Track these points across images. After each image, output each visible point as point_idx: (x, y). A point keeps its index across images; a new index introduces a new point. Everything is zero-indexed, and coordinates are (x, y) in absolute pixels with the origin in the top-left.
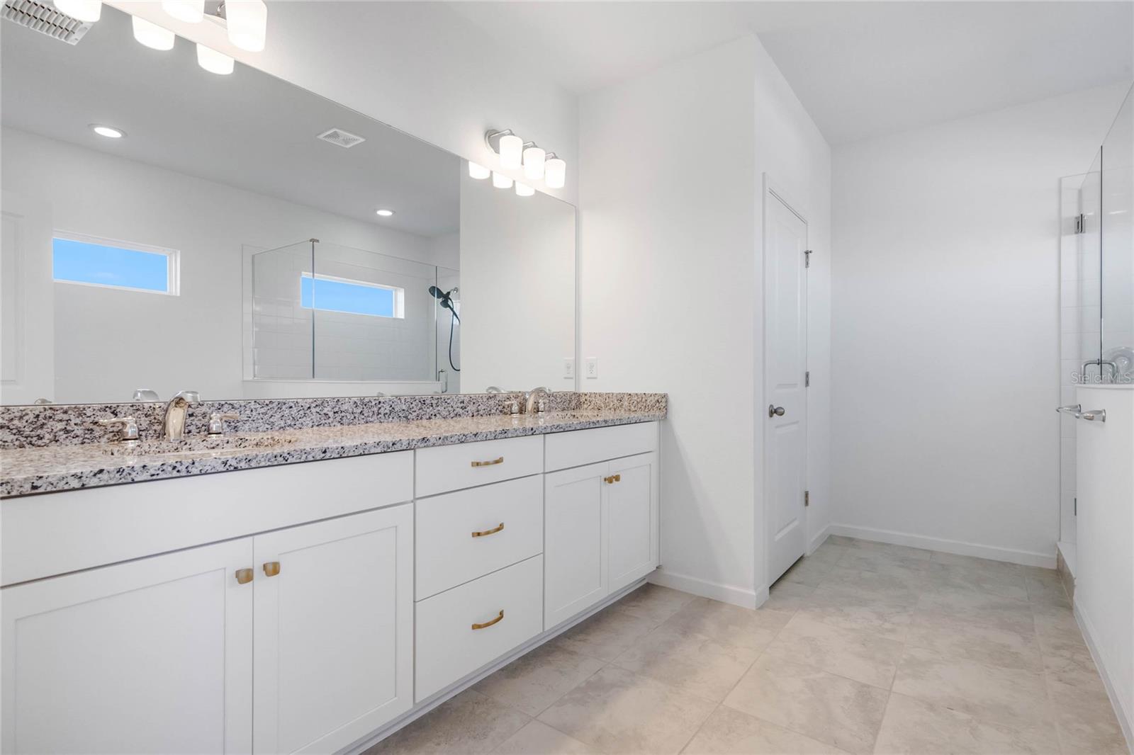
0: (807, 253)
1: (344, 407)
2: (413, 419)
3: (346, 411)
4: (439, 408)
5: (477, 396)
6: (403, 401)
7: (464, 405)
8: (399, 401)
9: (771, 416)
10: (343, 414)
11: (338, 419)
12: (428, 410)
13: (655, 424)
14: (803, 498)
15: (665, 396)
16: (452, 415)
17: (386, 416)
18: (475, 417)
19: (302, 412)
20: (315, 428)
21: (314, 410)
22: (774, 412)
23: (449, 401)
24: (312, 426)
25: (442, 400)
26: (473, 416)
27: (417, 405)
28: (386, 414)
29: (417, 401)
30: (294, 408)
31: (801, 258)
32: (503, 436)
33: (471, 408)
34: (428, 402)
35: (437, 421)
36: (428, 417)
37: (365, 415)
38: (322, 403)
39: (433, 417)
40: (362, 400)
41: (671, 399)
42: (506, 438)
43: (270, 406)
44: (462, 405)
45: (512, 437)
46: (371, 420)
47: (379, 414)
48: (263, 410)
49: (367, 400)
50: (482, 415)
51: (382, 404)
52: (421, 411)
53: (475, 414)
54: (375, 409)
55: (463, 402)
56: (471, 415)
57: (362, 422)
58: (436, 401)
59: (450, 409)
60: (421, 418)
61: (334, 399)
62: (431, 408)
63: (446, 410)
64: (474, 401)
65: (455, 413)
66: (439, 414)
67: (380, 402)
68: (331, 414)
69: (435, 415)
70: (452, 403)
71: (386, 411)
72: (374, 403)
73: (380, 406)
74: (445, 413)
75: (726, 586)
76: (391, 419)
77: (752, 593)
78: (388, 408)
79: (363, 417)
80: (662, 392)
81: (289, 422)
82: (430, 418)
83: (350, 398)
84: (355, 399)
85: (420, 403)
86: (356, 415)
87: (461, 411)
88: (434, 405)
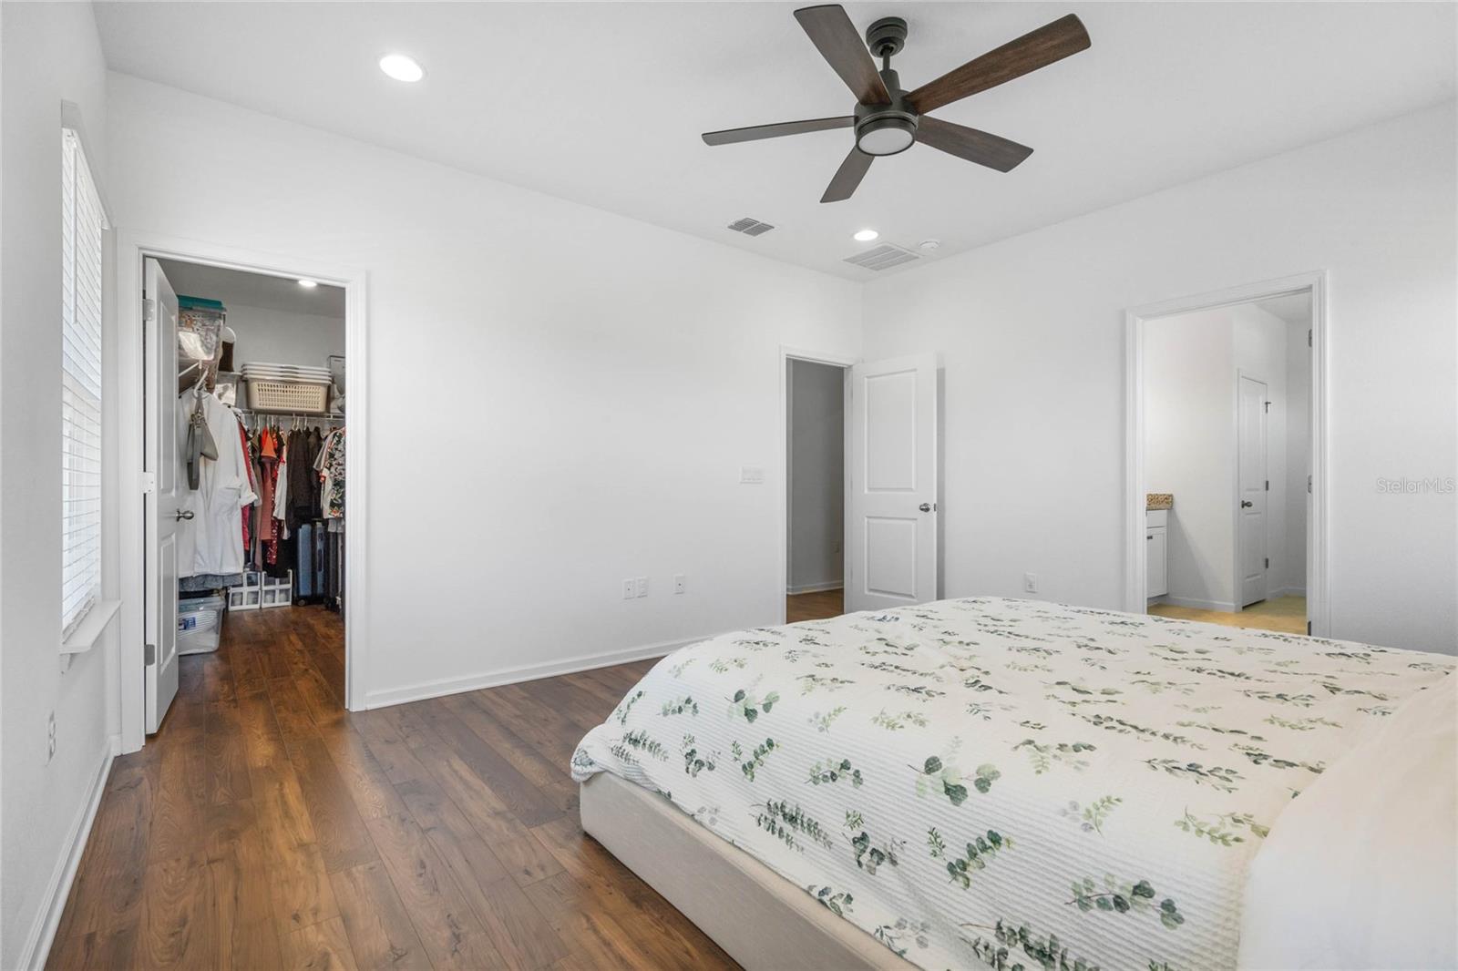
0: (1267, 403)
9: (1243, 507)
13: (1165, 511)
14: (1264, 563)
15: (1171, 496)
22: (1244, 504)
31: (1262, 407)
41: (1176, 497)
75: (1217, 602)
77: (1232, 604)
80: (1169, 493)
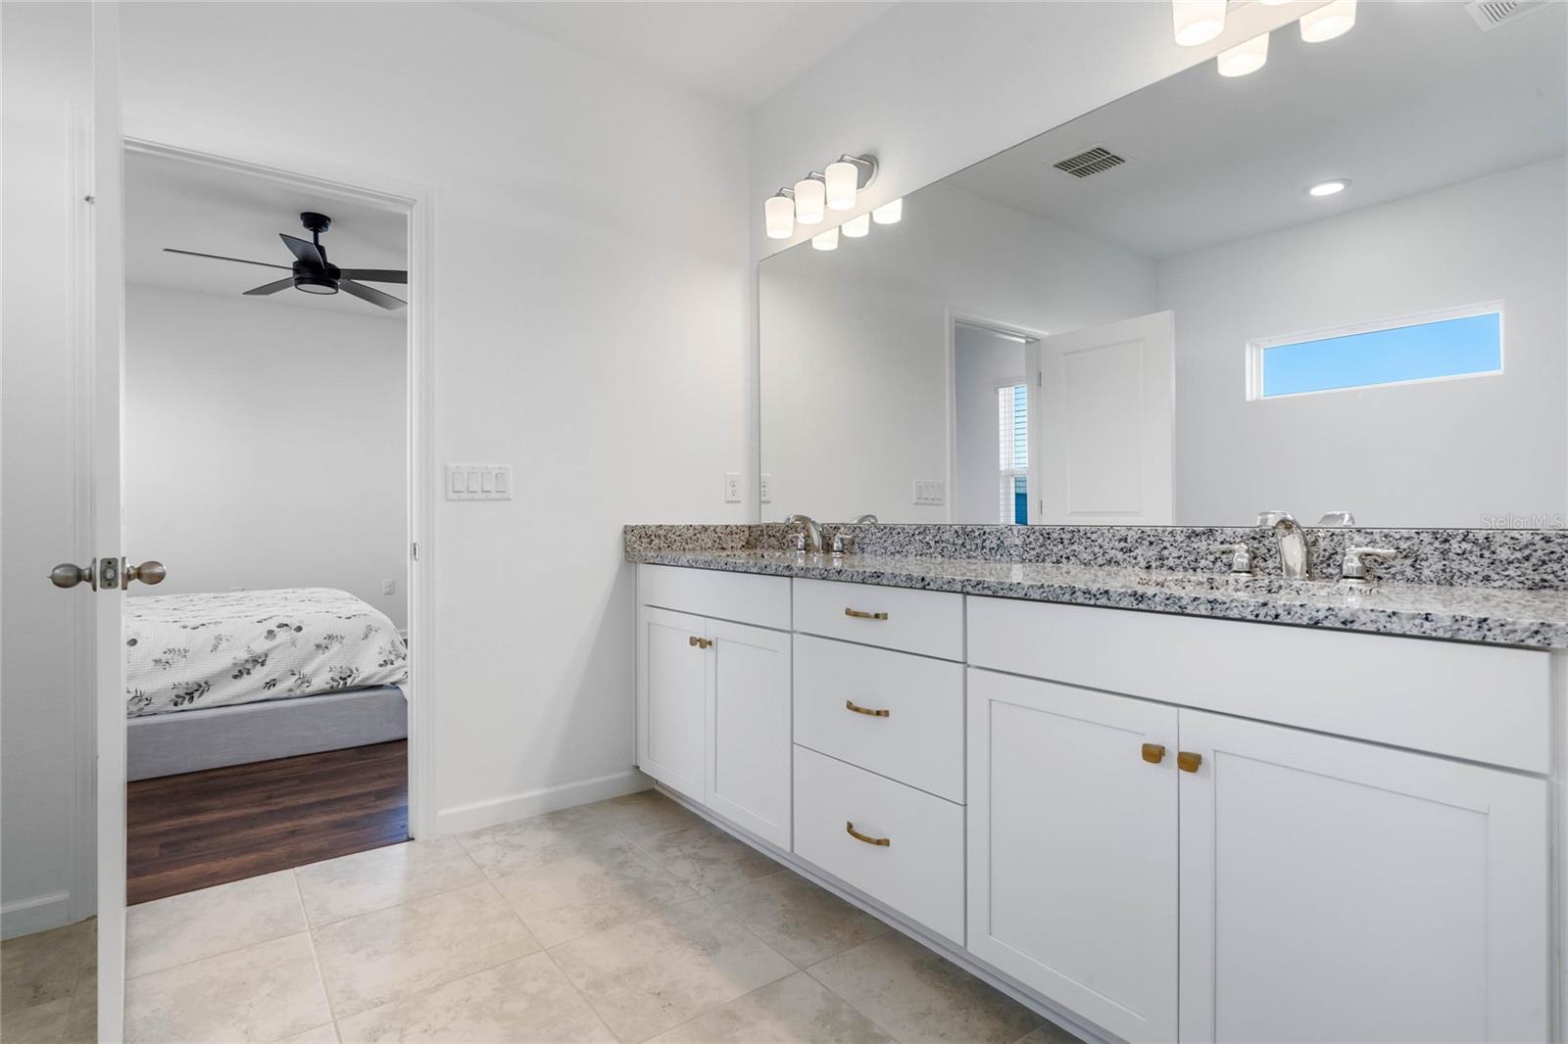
1: (946, 536)
2: (1030, 561)
3: (947, 541)
4: (1075, 547)
5: (1160, 530)
6: (1015, 533)
7: (1128, 545)
8: (1010, 533)
10: (944, 544)
11: (939, 550)
12: (1055, 549)
16: (1100, 561)
17: (993, 552)
18: (1153, 571)
19: (907, 539)
20: (918, 557)
21: (917, 538)
23: (1094, 537)
24: (916, 555)
25: (1081, 534)
26: (1148, 567)
27: (1037, 540)
28: (993, 548)
29: (1037, 534)
30: (902, 534)
32: (874, 581)
33: (1144, 552)
34: (1055, 535)
35: (1073, 567)
36: (1055, 559)
37: (968, 547)
38: (924, 530)
39: (1064, 560)
40: (963, 528)
42: (879, 584)
43: (885, 531)
44: (1123, 544)
45: (889, 585)
46: (975, 554)
47: (983, 548)
48: (879, 535)
49: (969, 529)
50: (1171, 568)
51: (987, 536)
52: (1042, 549)
53: (1154, 565)
54: (979, 541)
55: (1126, 540)
56: (1143, 564)
57: (964, 556)
58: (1069, 536)
59: (1097, 550)
60: (1044, 560)
61: (935, 526)
62: (1061, 546)
63: (1089, 550)
64: (1152, 539)
65: (1108, 557)
66: (1074, 555)
67: (985, 532)
68: (932, 543)
69: (1068, 558)
70: (1100, 541)
71: (992, 546)
72: (977, 533)
73: (984, 538)
74: (1086, 556)
76: (999, 557)
78: (995, 541)
79: (965, 550)
81: (897, 548)
82: (1058, 562)
83: (951, 526)
84: (956, 527)
85: (1041, 538)
86: (958, 547)
87: (1120, 556)
88: (1066, 542)
